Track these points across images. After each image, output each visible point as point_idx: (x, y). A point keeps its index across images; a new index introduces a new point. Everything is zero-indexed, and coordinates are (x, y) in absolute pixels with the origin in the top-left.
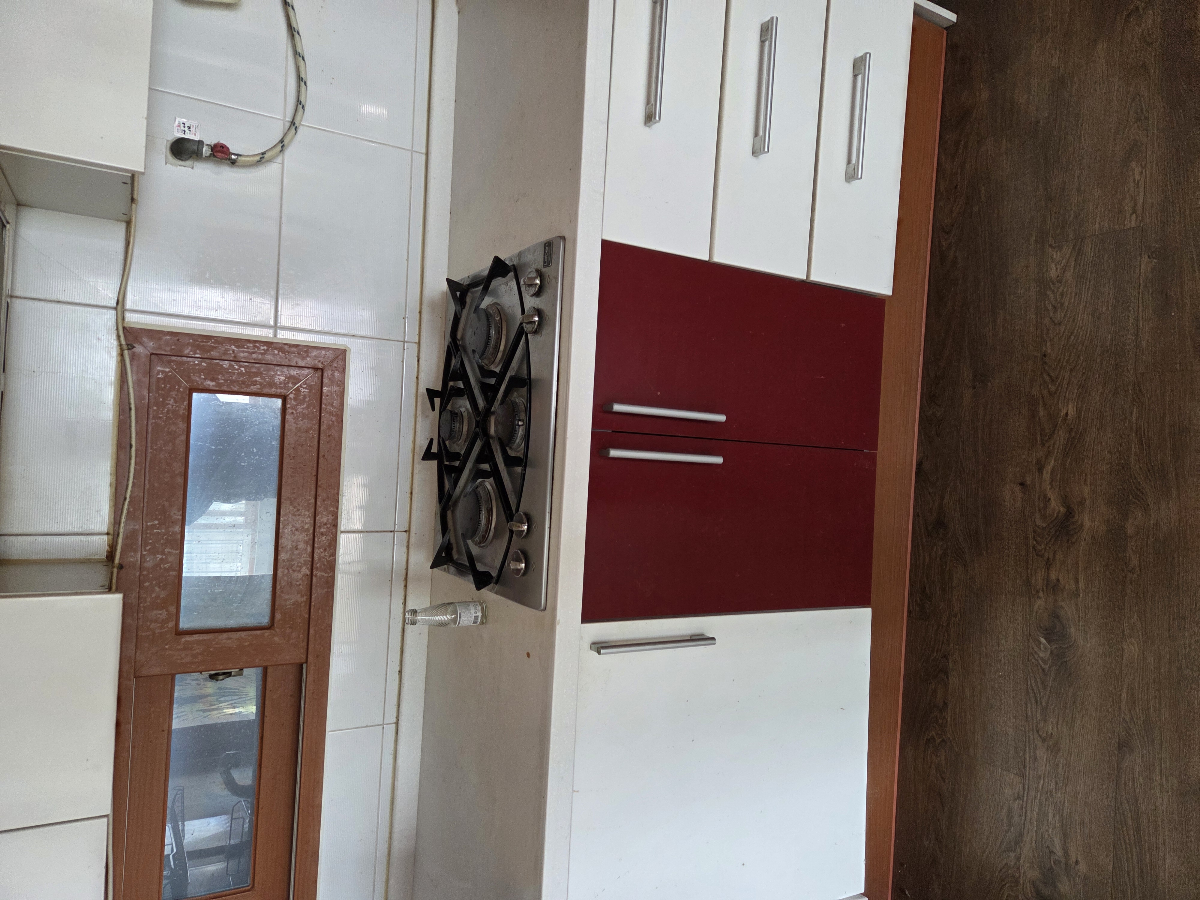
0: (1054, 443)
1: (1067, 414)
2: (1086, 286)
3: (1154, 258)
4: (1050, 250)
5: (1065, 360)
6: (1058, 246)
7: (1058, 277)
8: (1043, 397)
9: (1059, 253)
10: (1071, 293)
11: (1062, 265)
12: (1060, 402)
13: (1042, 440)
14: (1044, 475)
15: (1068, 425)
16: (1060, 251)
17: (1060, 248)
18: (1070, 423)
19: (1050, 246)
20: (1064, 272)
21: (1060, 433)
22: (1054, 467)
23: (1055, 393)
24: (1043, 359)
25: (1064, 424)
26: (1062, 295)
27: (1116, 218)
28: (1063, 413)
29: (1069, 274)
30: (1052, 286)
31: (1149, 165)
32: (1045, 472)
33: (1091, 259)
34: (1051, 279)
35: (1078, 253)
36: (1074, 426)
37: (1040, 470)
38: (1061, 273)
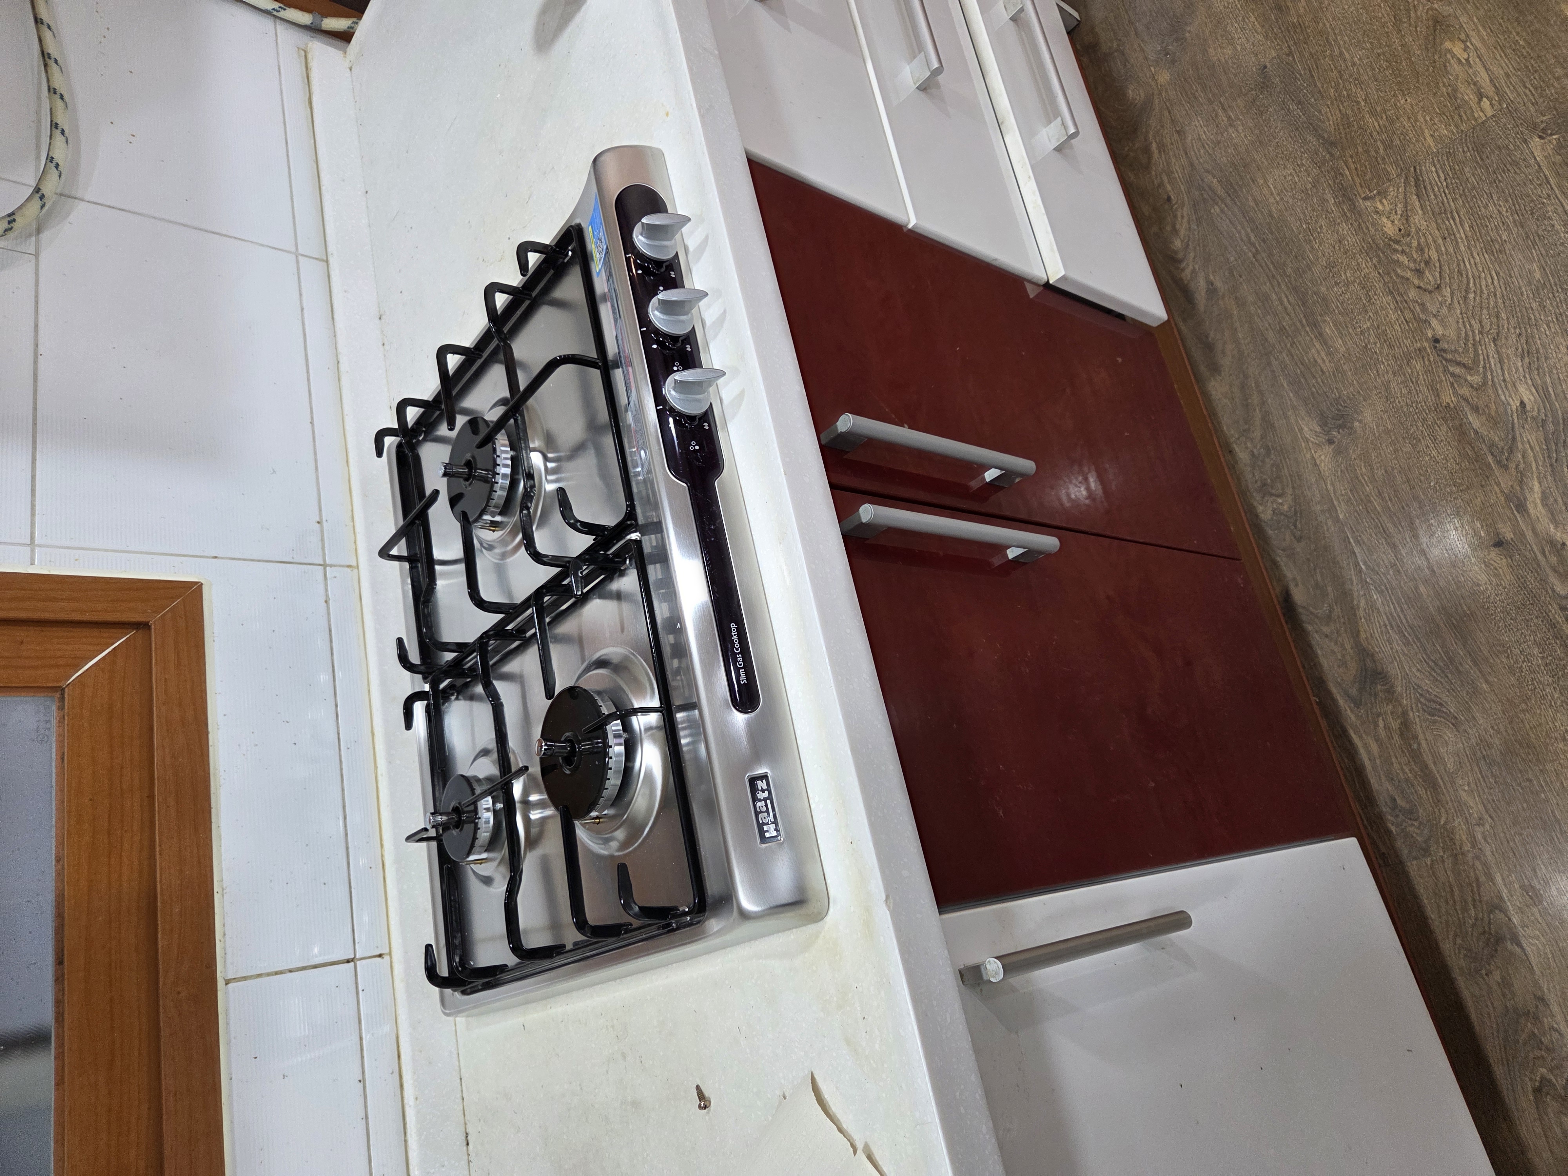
0: (1523, 457)
1: (1522, 404)
2: (1454, 220)
3: (1551, 135)
4: (1368, 203)
5: (1477, 332)
6: (1379, 193)
7: (1400, 230)
8: (1466, 400)
9: (1384, 201)
10: (1435, 241)
11: (1399, 212)
12: (1500, 392)
13: (1499, 462)
14: (1532, 511)
15: (1533, 418)
16: (1385, 198)
17: (1382, 194)
18: (1535, 413)
19: (1366, 199)
20: (1407, 220)
21: (1527, 436)
22: (1543, 492)
23: (1485, 383)
24: (1435, 347)
25: (1526, 420)
26: (1420, 249)
27: (1456, 117)
28: (1515, 404)
29: (1418, 219)
30: (1397, 247)
31: (1473, 34)
32: (1530, 507)
33: (1444, 184)
34: (1390, 239)
35: (1417, 186)
36: (1546, 415)
37: (1521, 507)
38: (1403, 224)
